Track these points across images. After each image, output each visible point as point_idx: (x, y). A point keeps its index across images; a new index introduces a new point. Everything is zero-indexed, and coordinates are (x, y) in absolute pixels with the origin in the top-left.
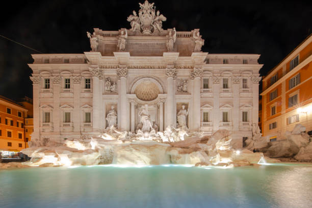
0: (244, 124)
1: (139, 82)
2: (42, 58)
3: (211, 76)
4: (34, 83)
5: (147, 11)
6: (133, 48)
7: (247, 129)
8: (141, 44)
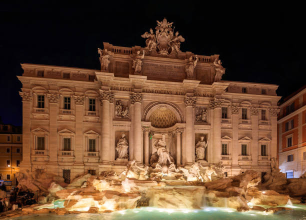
0: (263, 158)
1: (154, 108)
2: (35, 69)
3: (229, 105)
4: (23, 99)
5: (164, 29)
6: (148, 69)
7: (266, 164)
8: (157, 65)
